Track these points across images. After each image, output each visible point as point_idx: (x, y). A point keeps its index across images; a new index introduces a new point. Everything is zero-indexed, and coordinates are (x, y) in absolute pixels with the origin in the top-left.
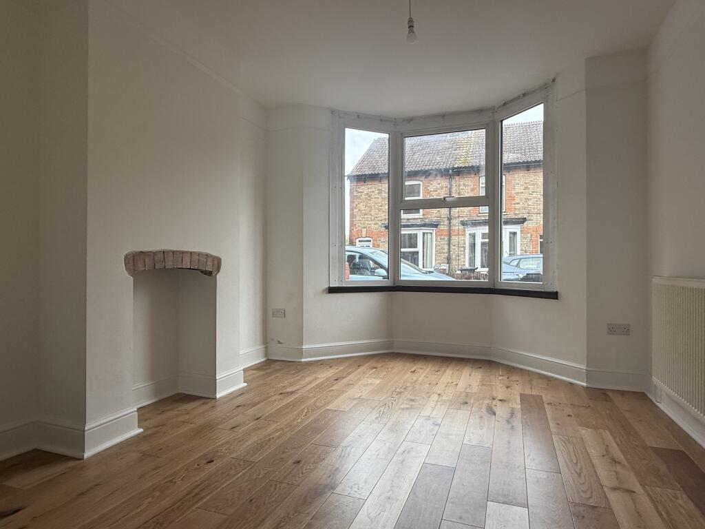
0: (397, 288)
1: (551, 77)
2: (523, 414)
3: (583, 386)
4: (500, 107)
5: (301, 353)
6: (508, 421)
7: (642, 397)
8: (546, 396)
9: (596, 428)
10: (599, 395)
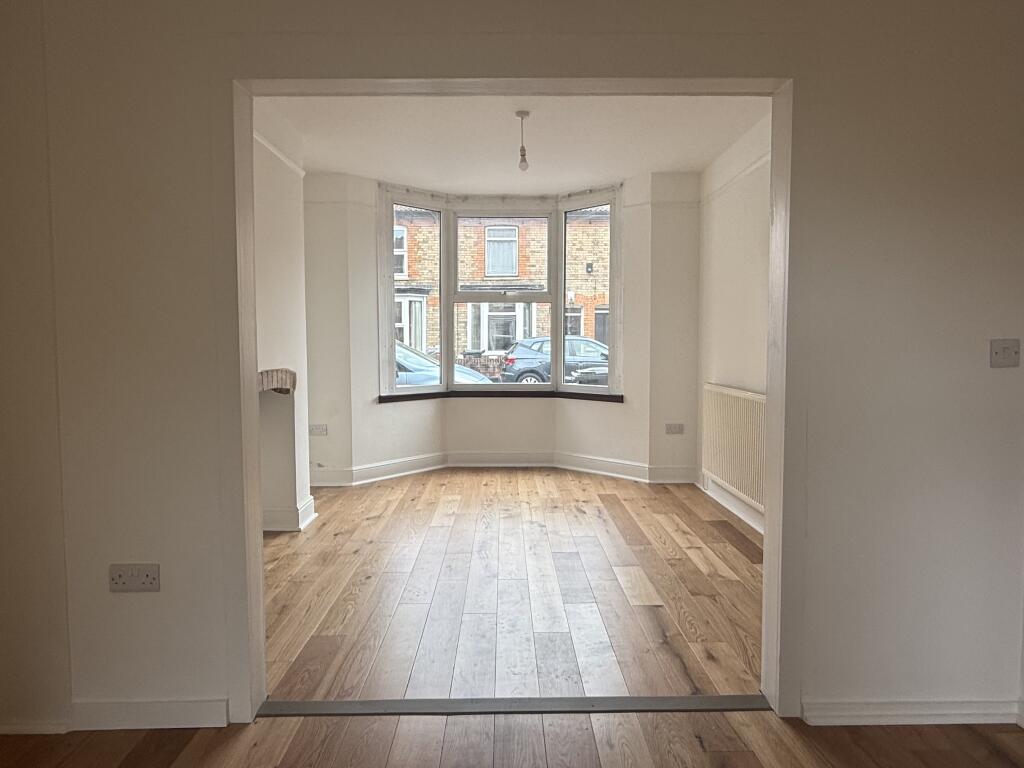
0: (451, 393)
1: (619, 181)
2: (608, 511)
3: (646, 484)
4: (564, 197)
5: (350, 476)
6: (599, 517)
7: (692, 486)
8: (620, 494)
9: (666, 514)
10: (660, 489)
